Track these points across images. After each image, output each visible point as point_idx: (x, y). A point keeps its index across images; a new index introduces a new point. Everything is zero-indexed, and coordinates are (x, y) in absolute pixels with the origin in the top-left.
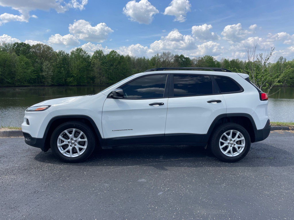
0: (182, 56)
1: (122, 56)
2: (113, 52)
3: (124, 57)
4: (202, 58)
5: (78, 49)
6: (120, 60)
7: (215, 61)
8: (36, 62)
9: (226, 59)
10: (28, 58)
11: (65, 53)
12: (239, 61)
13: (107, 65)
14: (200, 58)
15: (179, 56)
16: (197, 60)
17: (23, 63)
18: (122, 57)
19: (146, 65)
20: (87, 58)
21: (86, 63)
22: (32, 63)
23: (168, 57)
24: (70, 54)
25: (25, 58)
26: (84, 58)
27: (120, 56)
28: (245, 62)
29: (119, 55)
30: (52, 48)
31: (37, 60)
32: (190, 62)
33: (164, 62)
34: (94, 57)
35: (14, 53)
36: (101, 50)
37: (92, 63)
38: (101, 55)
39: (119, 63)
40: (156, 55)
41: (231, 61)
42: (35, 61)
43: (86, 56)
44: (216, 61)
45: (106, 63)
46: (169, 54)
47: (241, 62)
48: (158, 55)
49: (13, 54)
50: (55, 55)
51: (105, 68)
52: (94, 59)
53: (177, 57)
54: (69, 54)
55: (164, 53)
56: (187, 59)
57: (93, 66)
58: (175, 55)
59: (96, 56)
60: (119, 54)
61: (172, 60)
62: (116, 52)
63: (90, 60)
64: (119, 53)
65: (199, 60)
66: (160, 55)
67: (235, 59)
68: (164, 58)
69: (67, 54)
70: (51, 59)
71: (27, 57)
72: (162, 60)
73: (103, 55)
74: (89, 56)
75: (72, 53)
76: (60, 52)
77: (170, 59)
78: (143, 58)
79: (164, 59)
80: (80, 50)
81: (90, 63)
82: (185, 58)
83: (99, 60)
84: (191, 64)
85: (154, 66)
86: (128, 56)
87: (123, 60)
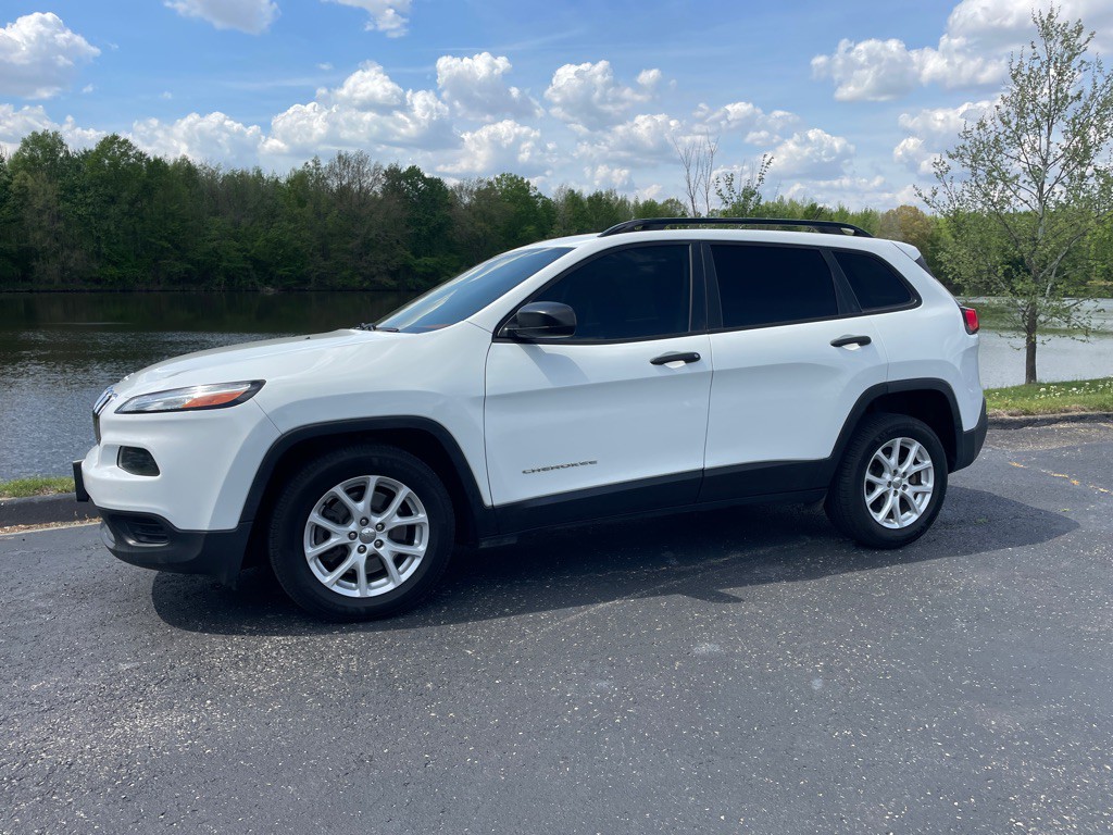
0: (414, 172)
1: (158, 162)
2: (112, 143)
3: (166, 166)
4: (490, 183)
6: (149, 177)
7: (536, 197)
9: (573, 191)
12: (617, 198)
13: (89, 201)
14: (481, 181)
15: (404, 170)
16: (471, 191)
18: (157, 166)
19: (270, 203)
23: (359, 173)
27: (148, 159)
28: (636, 202)
29: (141, 156)
32: (446, 197)
33: (344, 191)
34: (23, 162)
36: (56, 134)
37: (13, 187)
38: (53, 151)
39: (147, 190)
40: (311, 164)
41: (590, 199)
44: (540, 196)
45: (83, 190)
46: (362, 161)
47: (623, 202)
48: (316, 163)
51: (82, 211)
52: (25, 173)
53: (393, 174)
55: (340, 157)
56: (435, 185)
57: (22, 204)
58: (386, 168)
59: (33, 159)
60: (141, 154)
61: (378, 188)
62: (126, 141)
63: (6, 178)
64: (141, 149)
65: (479, 189)
66: (324, 164)
67: (605, 192)
68: (341, 178)
72: (334, 184)
73: (67, 152)
77: (366, 182)
78: (251, 173)
79: (345, 182)
81: (6, 189)
82: (426, 181)
83: (49, 174)
84: (451, 206)
85: (302, 207)
86: (186, 160)
87: (164, 178)
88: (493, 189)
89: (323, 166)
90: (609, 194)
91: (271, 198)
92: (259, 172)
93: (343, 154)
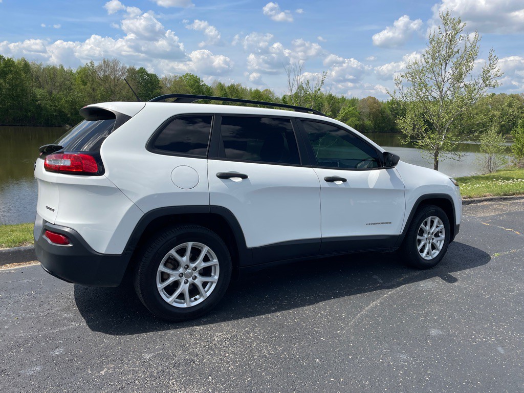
0: (142, 71)
1: (9, 60)
3: (13, 63)
4: (181, 78)
6: (5, 68)
7: (203, 85)
9: (221, 84)
12: (242, 88)
14: (176, 77)
15: (137, 69)
16: (171, 81)
18: (9, 62)
19: (68, 82)
23: (114, 70)
27: (4, 59)
28: (251, 90)
32: (159, 84)
33: (106, 78)
40: (89, 65)
41: (229, 87)
46: (116, 62)
47: (245, 90)
48: (92, 63)
53: (132, 71)
55: (104, 62)
56: (153, 77)
58: (128, 68)
65: (175, 80)
66: (96, 64)
68: (105, 72)
72: (101, 74)
77: (119, 74)
78: (58, 67)
79: (107, 74)
82: (148, 75)
84: (161, 88)
85: (85, 85)
86: (24, 60)
87: (12, 68)
88: (182, 81)
89: (95, 65)
90: (239, 85)
91: (69, 80)
92: (62, 67)
93: (106, 60)
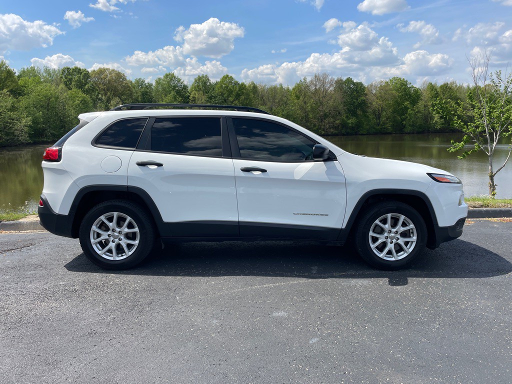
0: (349, 81)
1: (243, 84)
2: (226, 78)
3: (245, 86)
4: (387, 83)
5: (167, 76)
6: (239, 90)
7: (410, 87)
8: (99, 99)
9: (431, 84)
10: (85, 94)
11: (146, 82)
12: (456, 86)
13: (216, 102)
14: (382, 82)
15: (344, 80)
16: (377, 87)
17: (77, 102)
18: (242, 87)
19: (285, 99)
20: (182, 90)
21: (180, 98)
22: (92, 101)
23: (323, 84)
24: (154, 84)
25: (81, 94)
26: (177, 90)
27: (239, 84)
28: (468, 87)
29: (236, 83)
30: (124, 75)
31: (100, 96)
32: (364, 91)
33: (317, 91)
34: (195, 87)
35: (62, 86)
36: (206, 76)
37: (191, 98)
38: (205, 83)
39: (238, 96)
40: (303, 81)
41: (441, 87)
42: (97, 98)
43: (181, 86)
44: (412, 87)
45: (215, 97)
46: (325, 76)
47: (461, 87)
48: (305, 79)
49: (60, 87)
50: (129, 87)
52: (195, 92)
53: (339, 83)
54: (152, 84)
55: (316, 76)
56: (359, 86)
58: (336, 80)
59: (198, 86)
61: (332, 88)
62: (231, 77)
63: (188, 94)
64: (237, 80)
65: (381, 85)
66: (309, 79)
67: (449, 83)
68: (316, 85)
69: (149, 85)
70: (123, 94)
71: (84, 92)
72: (313, 88)
73: (210, 83)
74: (185, 87)
75: (158, 82)
76: (137, 81)
77: (327, 86)
78: (279, 86)
79: (317, 88)
80: (170, 77)
81: (189, 98)
82: (354, 84)
83: (203, 92)
84: (366, 95)
85: (298, 100)
86: (253, 83)
87: (244, 91)
88: (388, 85)
89: (308, 81)
90: (452, 83)
91: (286, 97)
92: (281, 85)
93: (317, 74)
